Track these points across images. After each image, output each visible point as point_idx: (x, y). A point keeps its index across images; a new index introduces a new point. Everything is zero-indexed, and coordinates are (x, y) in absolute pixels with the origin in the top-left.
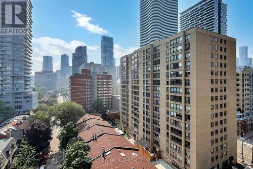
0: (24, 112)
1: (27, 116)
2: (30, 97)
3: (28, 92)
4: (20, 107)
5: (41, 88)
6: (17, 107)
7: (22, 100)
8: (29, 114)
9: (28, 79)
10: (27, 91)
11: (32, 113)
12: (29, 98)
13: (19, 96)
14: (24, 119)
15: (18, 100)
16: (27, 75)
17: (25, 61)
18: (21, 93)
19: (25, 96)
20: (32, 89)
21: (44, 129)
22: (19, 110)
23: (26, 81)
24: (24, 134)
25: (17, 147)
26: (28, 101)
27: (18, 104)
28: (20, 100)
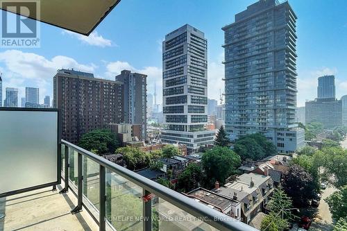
0: (287, 152)
1: (288, 158)
2: (294, 135)
3: (291, 128)
4: (282, 145)
5: (314, 123)
6: (280, 145)
7: (285, 137)
8: (291, 156)
9: (291, 112)
10: (290, 126)
11: (295, 156)
12: (292, 135)
13: (281, 132)
14: (284, 160)
15: (280, 136)
16: (289, 107)
17: (287, 90)
18: (283, 129)
19: (288, 132)
20: (297, 125)
21: (305, 180)
22: (280, 148)
23: (288, 114)
24: (281, 178)
25: (273, 189)
26: (291, 140)
27: (280, 142)
28: (282, 137)
